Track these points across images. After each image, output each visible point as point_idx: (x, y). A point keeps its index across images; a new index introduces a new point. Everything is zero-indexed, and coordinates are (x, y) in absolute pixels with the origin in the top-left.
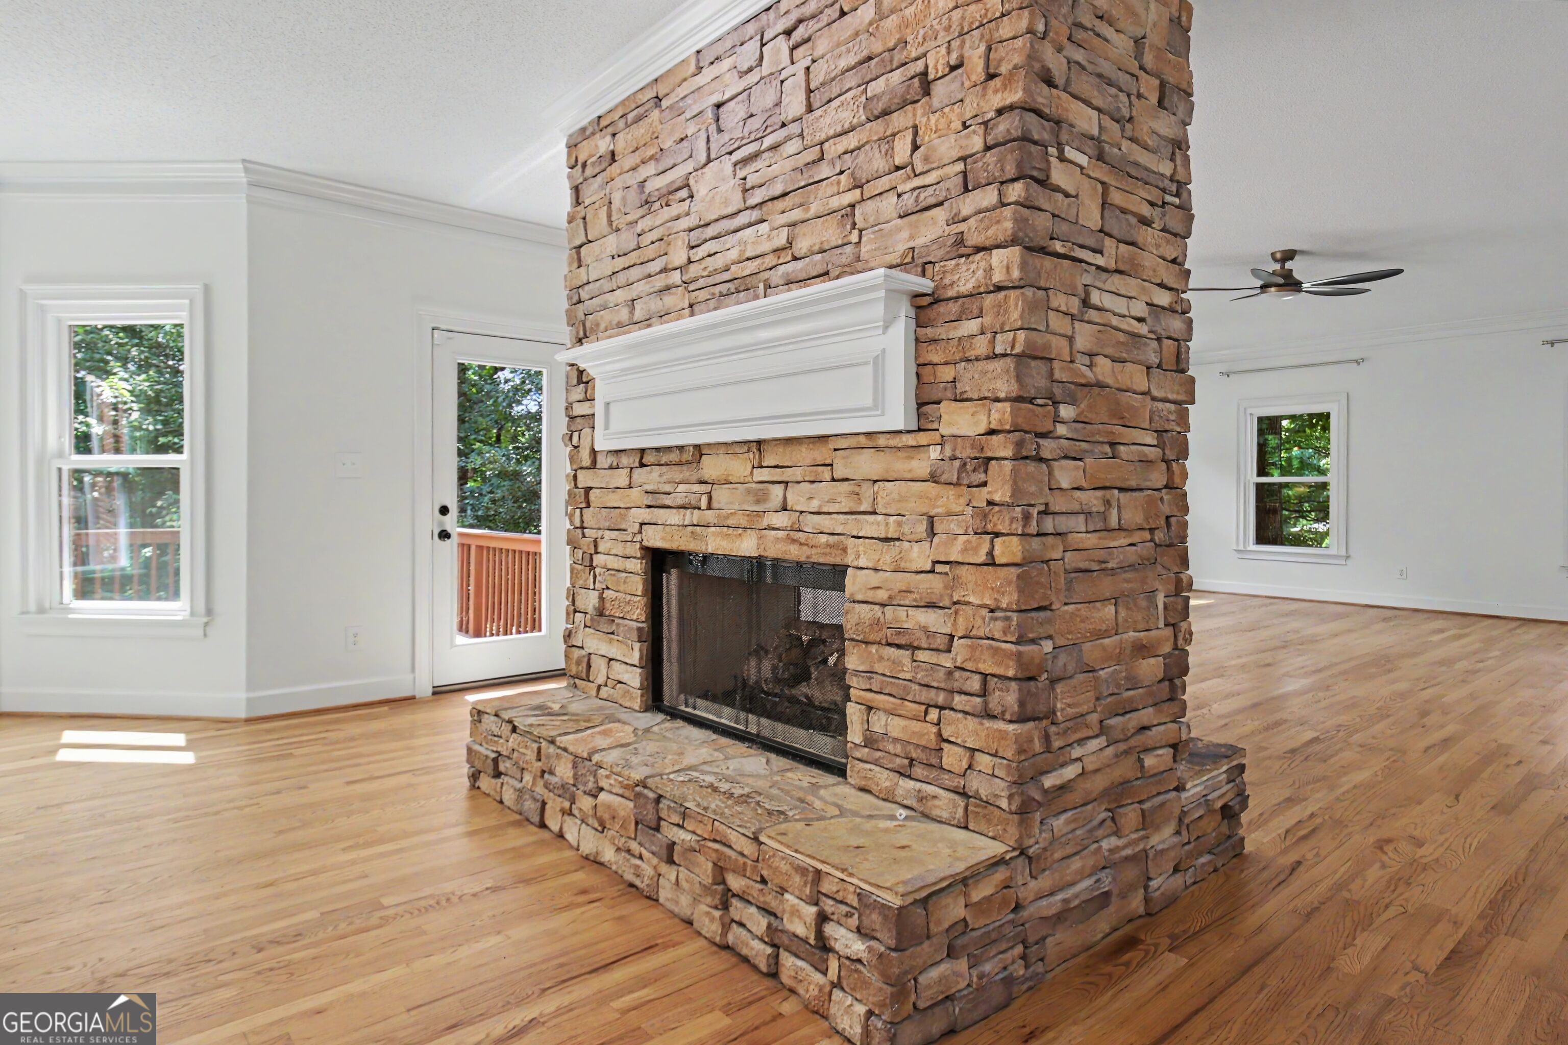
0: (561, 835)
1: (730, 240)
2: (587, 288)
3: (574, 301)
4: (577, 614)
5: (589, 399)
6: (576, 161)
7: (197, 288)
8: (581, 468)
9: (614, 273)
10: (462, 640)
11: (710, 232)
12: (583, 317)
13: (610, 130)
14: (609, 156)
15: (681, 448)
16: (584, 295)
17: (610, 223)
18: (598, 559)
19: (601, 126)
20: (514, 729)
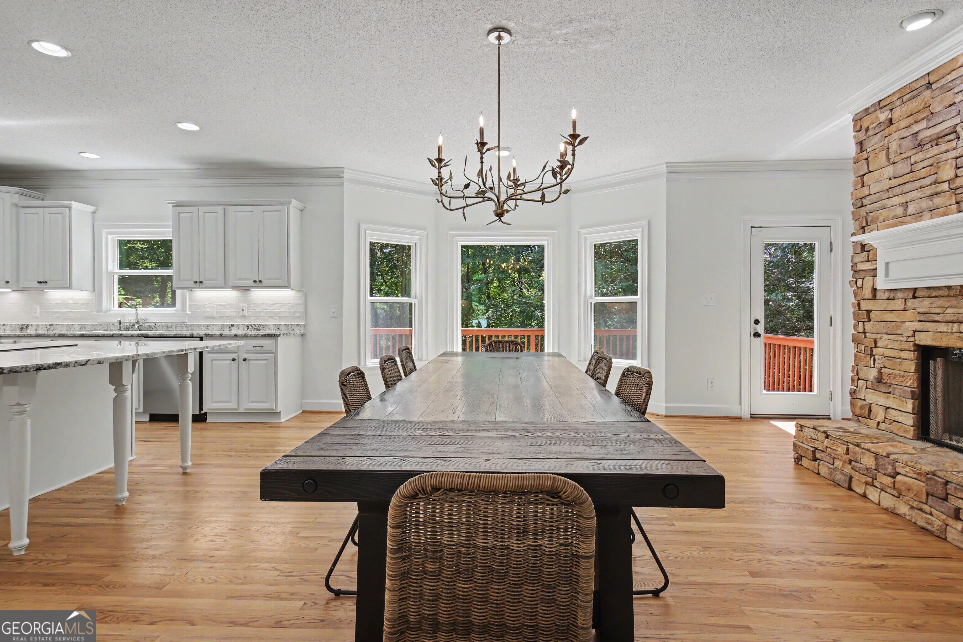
0: (864, 496)
2: (868, 198)
3: (859, 205)
4: (860, 381)
5: (871, 261)
6: (861, 127)
7: (645, 223)
8: (864, 299)
9: (890, 188)
10: (764, 392)
12: (865, 215)
13: (889, 107)
14: (887, 122)
15: (949, 287)
16: (865, 202)
17: (888, 160)
18: (875, 351)
19: (881, 106)
20: (827, 437)
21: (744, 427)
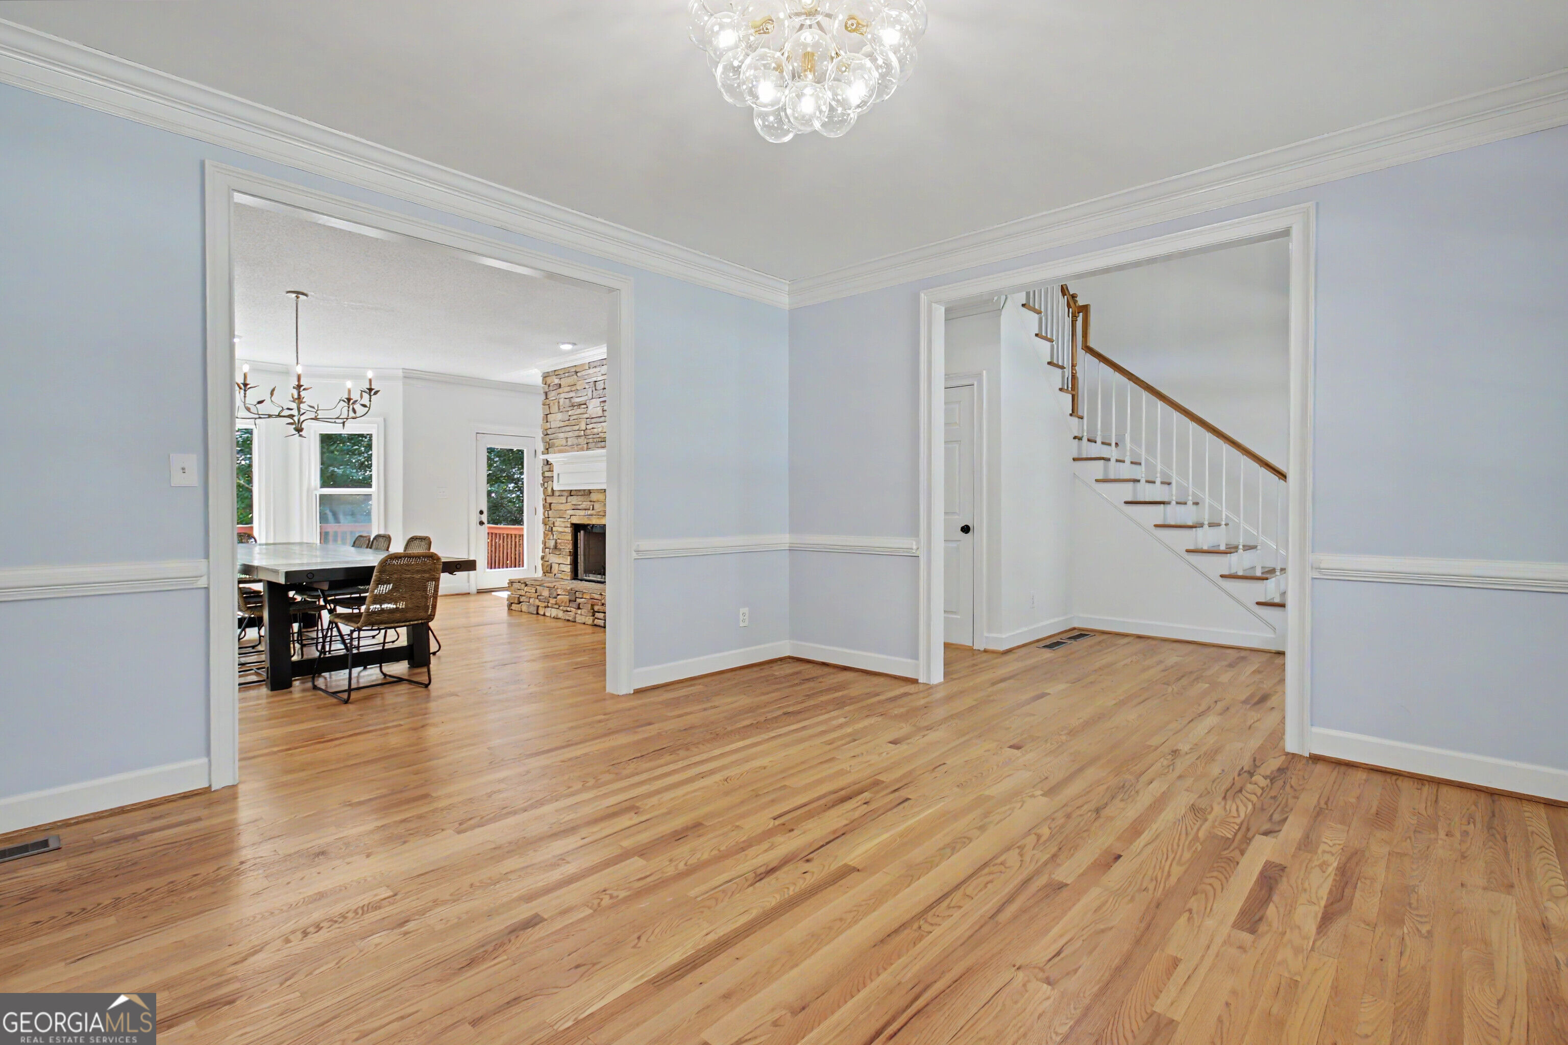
0: (544, 615)
1: (600, 425)
2: (550, 431)
3: (546, 434)
4: (546, 549)
5: (551, 471)
6: (546, 383)
7: (381, 420)
8: (548, 496)
9: (560, 427)
10: (489, 570)
11: (594, 421)
12: (549, 442)
13: (559, 376)
14: (559, 385)
15: (584, 490)
16: (549, 433)
17: (559, 409)
18: (554, 529)
19: (556, 374)
20: (526, 585)
21: (472, 598)
